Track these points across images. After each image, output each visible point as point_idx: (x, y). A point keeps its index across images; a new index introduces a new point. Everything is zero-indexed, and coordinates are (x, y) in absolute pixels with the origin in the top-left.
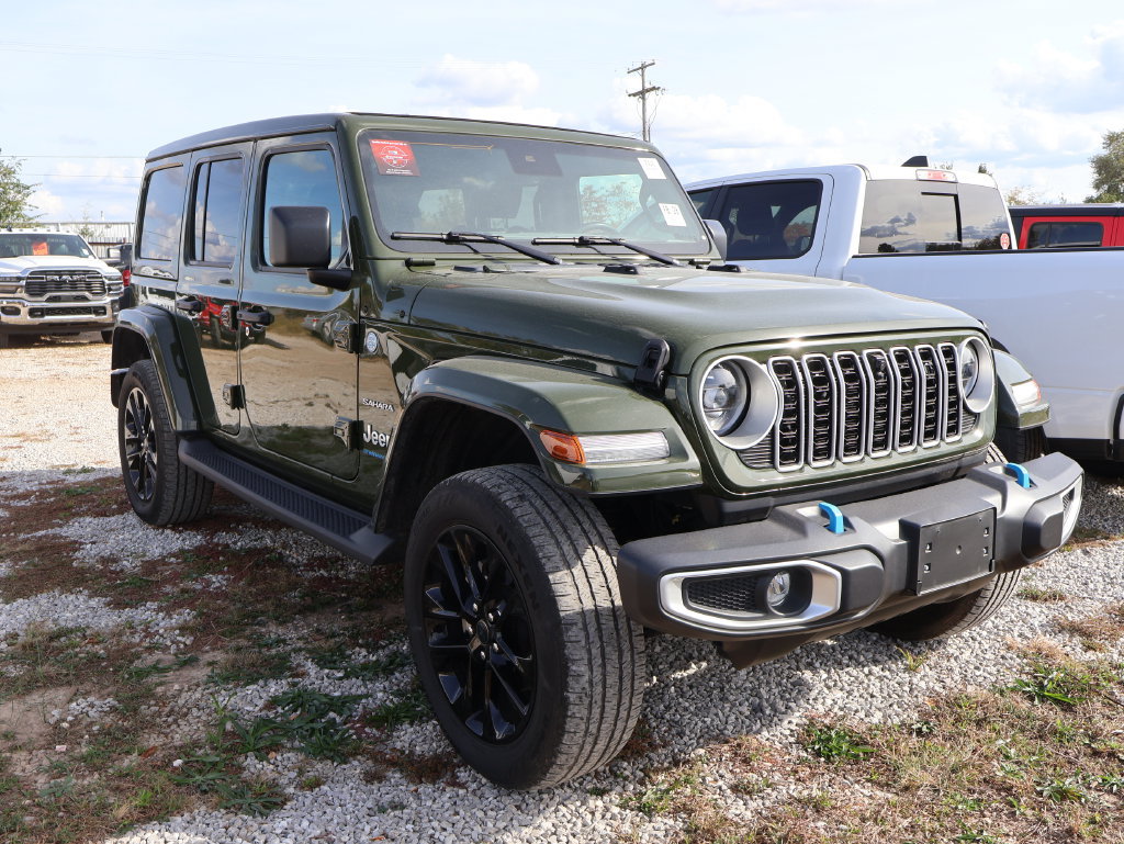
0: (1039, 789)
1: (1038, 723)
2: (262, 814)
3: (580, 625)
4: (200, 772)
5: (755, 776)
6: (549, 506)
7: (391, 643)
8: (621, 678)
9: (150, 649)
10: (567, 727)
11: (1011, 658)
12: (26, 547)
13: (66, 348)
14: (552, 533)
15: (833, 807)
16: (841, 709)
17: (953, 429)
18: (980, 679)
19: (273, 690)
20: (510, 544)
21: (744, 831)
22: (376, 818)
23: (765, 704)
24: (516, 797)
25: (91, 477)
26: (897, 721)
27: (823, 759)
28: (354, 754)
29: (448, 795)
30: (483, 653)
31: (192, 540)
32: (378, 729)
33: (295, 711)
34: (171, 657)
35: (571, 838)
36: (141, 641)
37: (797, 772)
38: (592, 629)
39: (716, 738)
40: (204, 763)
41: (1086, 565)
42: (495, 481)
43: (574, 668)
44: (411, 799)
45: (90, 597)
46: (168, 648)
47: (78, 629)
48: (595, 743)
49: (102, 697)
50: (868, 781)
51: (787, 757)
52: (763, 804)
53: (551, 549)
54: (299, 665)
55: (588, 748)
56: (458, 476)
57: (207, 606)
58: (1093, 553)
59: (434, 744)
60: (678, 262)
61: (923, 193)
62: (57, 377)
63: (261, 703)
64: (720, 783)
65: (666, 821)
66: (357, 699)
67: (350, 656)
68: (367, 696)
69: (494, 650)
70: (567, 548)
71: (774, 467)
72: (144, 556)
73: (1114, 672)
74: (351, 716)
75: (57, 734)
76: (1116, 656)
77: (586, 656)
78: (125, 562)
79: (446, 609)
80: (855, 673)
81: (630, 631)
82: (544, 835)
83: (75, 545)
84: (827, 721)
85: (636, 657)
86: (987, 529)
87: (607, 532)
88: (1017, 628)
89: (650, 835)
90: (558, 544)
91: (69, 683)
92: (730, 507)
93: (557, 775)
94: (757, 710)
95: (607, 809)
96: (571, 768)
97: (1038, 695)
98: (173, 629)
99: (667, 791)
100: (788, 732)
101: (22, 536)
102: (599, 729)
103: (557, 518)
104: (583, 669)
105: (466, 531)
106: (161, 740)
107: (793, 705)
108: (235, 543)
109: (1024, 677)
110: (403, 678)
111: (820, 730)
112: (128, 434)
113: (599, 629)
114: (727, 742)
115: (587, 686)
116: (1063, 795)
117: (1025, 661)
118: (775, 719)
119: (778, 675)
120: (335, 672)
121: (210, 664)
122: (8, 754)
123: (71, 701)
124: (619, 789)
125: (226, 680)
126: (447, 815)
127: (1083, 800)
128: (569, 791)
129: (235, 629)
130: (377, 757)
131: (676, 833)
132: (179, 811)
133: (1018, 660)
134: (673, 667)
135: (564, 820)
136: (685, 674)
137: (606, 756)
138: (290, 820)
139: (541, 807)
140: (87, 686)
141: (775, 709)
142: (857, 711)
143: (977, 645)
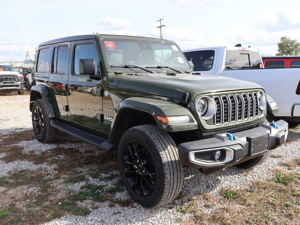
0: (281, 204)
1: (279, 188)
2: (84, 216)
3: (168, 165)
4: (66, 206)
5: (210, 203)
6: (158, 135)
7: (111, 172)
8: (178, 178)
9: (47, 175)
10: (164, 191)
11: (270, 172)
12: (9, 149)
13: (9, 96)
14: (160, 142)
15: (231, 210)
16: (229, 186)
17: (257, 114)
18: (263, 178)
19: (81, 184)
20: (149, 145)
21: (209, 216)
22: (114, 216)
23: (210, 185)
24: (150, 210)
25: (23, 130)
26: (243, 188)
27: (226, 198)
28: (106, 200)
29: (132, 210)
30: (140, 173)
31: (54, 146)
32: (110, 194)
33: (88, 189)
34: (53, 177)
35: (165, 219)
36: (44, 173)
37: (220, 202)
38: (171, 166)
39: (199, 194)
40: (67, 203)
41: (286, 148)
42: (144, 129)
43: (166, 176)
44: (122, 211)
45: (29, 162)
46: (52, 174)
47: (27, 170)
48: (171, 195)
49: (36, 187)
50: (238, 203)
51: (217, 198)
52: (213, 210)
53: (160, 146)
54: (87, 178)
55: (169, 196)
56: (134, 128)
57: (60, 163)
58: (287, 145)
59: (126, 197)
60: (183, 72)
61: (240, 54)
62: (7, 104)
63: (79, 188)
64: (201, 205)
65: (189, 215)
66: (104, 186)
67: (100, 175)
68: (106, 185)
69: (143, 172)
70: (163, 145)
71: (215, 124)
72: (41, 150)
73: (296, 175)
74: (103, 190)
75: (26, 197)
76: (296, 171)
77: (169, 173)
78: (36, 152)
79: (130, 162)
80: (231, 177)
81: (180, 166)
82: (158, 219)
83: (22, 148)
84: (226, 189)
85: (181, 173)
86: (267, 139)
87: (173, 141)
88: (271, 165)
89: (185, 218)
90: (161, 144)
91: (27, 184)
92: (204, 134)
93: (161, 203)
94: (208, 186)
95: (173, 212)
96: (165, 202)
97: (278, 181)
98: (52, 169)
99: (188, 207)
100: (217, 192)
101: (7, 146)
102: (172, 191)
103: (161, 138)
104: (169, 176)
105: (135, 142)
106: (54, 198)
107: (217, 185)
108: (65, 147)
109: (274, 177)
110: (115, 181)
111: (225, 191)
112: (35, 119)
113: (172, 166)
114: (201, 195)
115: (169, 180)
116: (287, 206)
117: (274, 173)
118: (213, 189)
119: (212, 178)
120: (97, 180)
121: (64, 178)
122: (14, 202)
123: (28, 188)
124: (175, 207)
125: (69, 182)
126: (132, 214)
127: (292, 207)
128: (163, 208)
129: (69, 169)
130: (112, 201)
131: (192, 217)
132: (63, 215)
133: (272, 173)
134: (185, 176)
135: (163, 215)
136: (188, 178)
137: (173, 198)
138: (92, 217)
139: (156, 212)
140: (32, 185)
141: (213, 187)
142: (233, 186)
143: (261, 169)
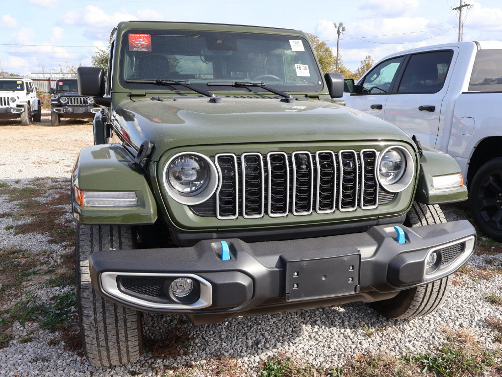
3: (91, 290)
8: (116, 320)
9: (42, 264)
10: (86, 341)
14: (92, 239)
17: (371, 201)
19: (63, 291)
29: (71, 359)
34: (47, 269)
36: (43, 259)
38: (97, 294)
39: (217, 356)
43: (85, 312)
45: (46, 237)
47: (26, 250)
48: (108, 351)
53: (87, 248)
70: (96, 248)
71: (216, 216)
77: (93, 307)
80: (334, 331)
83: (64, 213)
86: (353, 266)
88: (462, 320)
90: (92, 245)
93: (94, 363)
96: (101, 361)
97: (429, 366)
98: (60, 255)
100: (259, 360)
102: (107, 343)
103: (100, 232)
104: (91, 313)
114: (220, 359)
115: (93, 322)
126: (59, 369)
